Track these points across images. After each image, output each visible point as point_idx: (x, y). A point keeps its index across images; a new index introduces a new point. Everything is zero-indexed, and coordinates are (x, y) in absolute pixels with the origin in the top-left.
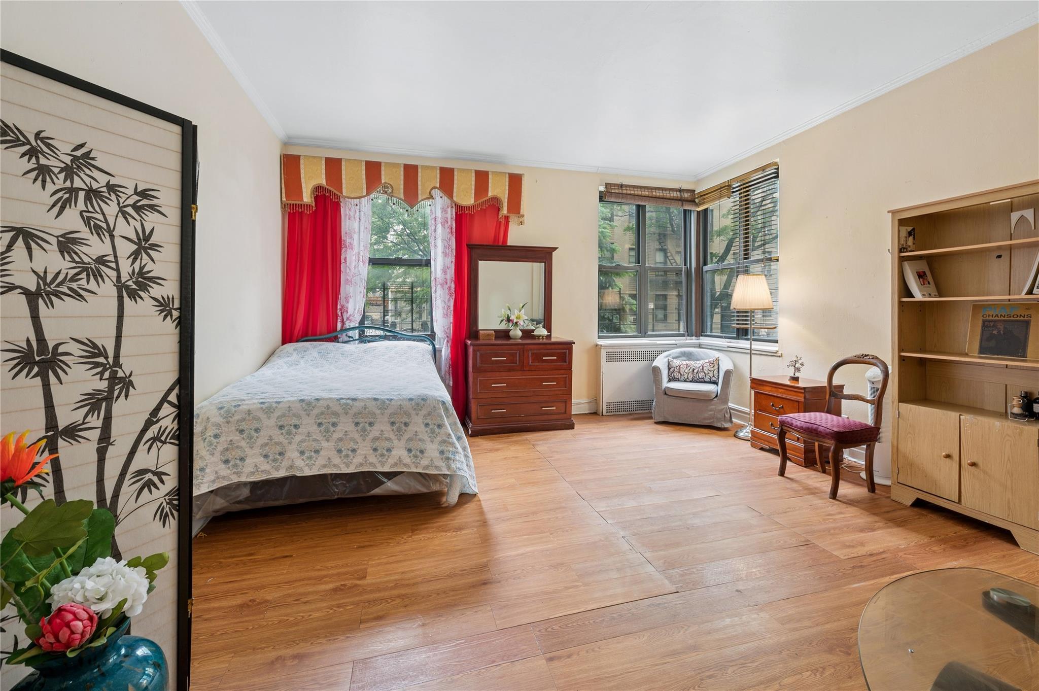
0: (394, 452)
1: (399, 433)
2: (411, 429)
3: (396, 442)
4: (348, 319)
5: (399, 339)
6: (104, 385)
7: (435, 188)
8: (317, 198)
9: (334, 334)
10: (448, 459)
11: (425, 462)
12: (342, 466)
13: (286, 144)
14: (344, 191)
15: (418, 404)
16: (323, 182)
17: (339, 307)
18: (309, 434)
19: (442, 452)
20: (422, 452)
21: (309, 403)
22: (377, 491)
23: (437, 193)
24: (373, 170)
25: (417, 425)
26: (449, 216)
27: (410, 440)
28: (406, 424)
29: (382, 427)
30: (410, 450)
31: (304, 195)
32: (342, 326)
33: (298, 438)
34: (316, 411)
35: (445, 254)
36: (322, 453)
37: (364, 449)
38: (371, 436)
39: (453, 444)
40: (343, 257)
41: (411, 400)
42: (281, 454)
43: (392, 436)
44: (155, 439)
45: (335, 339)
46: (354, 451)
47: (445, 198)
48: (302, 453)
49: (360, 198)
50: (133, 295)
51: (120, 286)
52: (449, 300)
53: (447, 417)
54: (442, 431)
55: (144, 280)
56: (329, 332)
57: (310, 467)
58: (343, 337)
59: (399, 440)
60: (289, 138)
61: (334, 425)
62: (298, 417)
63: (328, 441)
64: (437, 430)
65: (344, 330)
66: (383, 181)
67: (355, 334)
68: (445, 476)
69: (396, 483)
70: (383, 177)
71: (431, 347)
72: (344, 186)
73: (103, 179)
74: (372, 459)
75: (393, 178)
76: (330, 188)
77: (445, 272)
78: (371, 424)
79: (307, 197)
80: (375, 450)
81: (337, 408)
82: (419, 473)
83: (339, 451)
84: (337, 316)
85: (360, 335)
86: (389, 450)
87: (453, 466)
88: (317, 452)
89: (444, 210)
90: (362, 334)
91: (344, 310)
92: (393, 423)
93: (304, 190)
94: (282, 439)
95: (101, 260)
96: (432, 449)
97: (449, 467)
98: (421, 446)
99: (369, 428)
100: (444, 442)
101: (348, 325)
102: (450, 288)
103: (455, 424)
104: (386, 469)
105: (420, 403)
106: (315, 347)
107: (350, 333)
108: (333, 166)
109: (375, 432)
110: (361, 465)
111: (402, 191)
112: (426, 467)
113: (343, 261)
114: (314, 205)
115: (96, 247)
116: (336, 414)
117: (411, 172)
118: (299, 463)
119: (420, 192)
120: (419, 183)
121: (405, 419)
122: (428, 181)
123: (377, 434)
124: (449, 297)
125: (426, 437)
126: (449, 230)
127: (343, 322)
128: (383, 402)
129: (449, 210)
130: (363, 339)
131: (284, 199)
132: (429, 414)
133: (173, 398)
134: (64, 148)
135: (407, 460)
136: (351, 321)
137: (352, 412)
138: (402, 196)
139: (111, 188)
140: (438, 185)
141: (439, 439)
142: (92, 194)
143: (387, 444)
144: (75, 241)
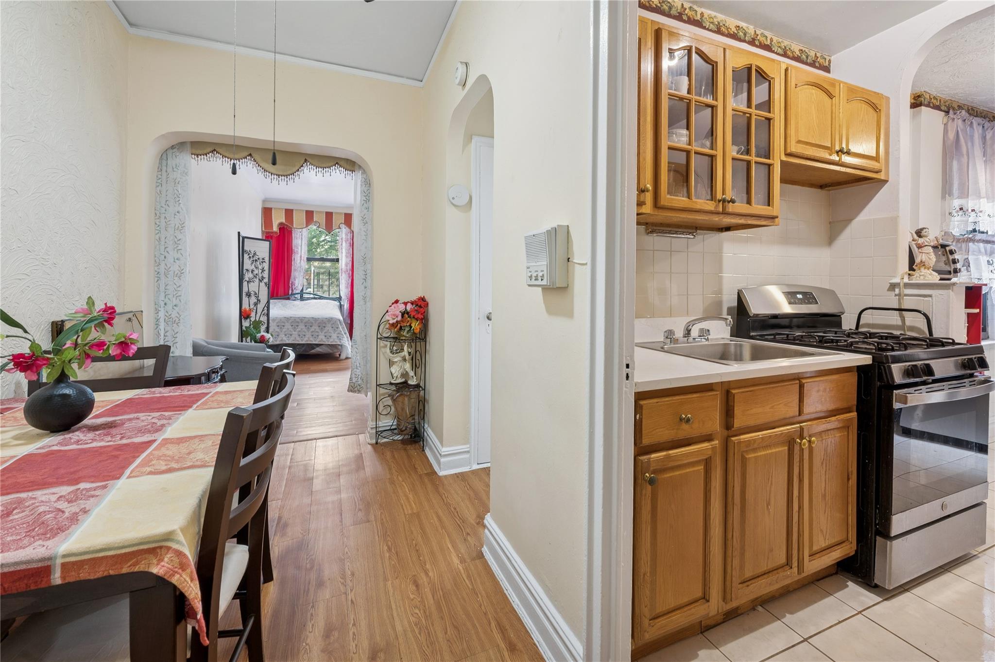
0: (319, 337)
1: (322, 330)
2: (326, 329)
3: (320, 333)
4: (295, 289)
5: (322, 299)
6: (256, 301)
7: (342, 223)
8: (280, 229)
9: (288, 296)
10: (340, 339)
11: (331, 340)
12: (301, 341)
13: (264, 201)
14: (294, 225)
15: (329, 320)
16: (283, 221)
17: (290, 283)
18: (288, 329)
19: (338, 337)
20: (330, 337)
21: (288, 318)
22: (313, 351)
23: (343, 226)
24: (309, 215)
25: (329, 327)
26: (349, 237)
27: (325, 333)
28: (324, 327)
29: (315, 327)
30: (326, 336)
31: (274, 227)
32: (292, 293)
33: (284, 330)
34: (290, 321)
35: (347, 257)
36: (293, 336)
37: (308, 335)
38: (311, 330)
39: (342, 335)
40: (293, 258)
41: (326, 318)
42: (278, 335)
43: (319, 331)
44: (264, 314)
45: (288, 299)
46: (304, 335)
47: (347, 228)
48: (286, 335)
49: (302, 228)
50: (261, 281)
51: (259, 280)
52: (348, 280)
53: (341, 325)
54: (338, 329)
55: (263, 278)
56: (285, 295)
57: (288, 340)
58: (293, 298)
59: (322, 332)
60: (266, 198)
61: (297, 326)
62: (284, 323)
63: (295, 331)
64: (336, 329)
65: (292, 294)
66: (314, 220)
67: (298, 296)
68: (339, 345)
69: (320, 349)
70: (314, 218)
71: (339, 304)
72: (294, 223)
73: (257, 257)
74: (311, 339)
75: (320, 219)
76: (287, 224)
77: (346, 265)
78: (311, 326)
79: (275, 229)
80: (312, 336)
81: (299, 320)
82: (329, 345)
83: (299, 335)
84: (289, 287)
85: (301, 297)
86: (318, 336)
87: (342, 342)
88: (291, 335)
89: (346, 235)
90: (301, 296)
91: (293, 284)
92: (319, 326)
93: (274, 225)
94: (278, 330)
95: (257, 274)
96: (334, 336)
97: (340, 342)
98: (330, 334)
99: (310, 328)
100: (339, 333)
101: (295, 292)
102: (349, 274)
103: (344, 328)
104: (316, 343)
105: (330, 320)
106: (279, 302)
107: (296, 296)
108: (289, 213)
109: (312, 329)
110: (307, 341)
111: (324, 225)
112: (332, 342)
113: (293, 260)
114: (278, 232)
115: (256, 272)
116: (298, 322)
117: (329, 215)
118: (285, 338)
119: (333, 226)
120: (334, 221)
121: (324, 325)
122: (338, 220)
123: (314, 330)
124: (348, 278)
125: (332, 332)
126: (349, 245)
127: (292, 290)
128: (316, 319)
129: (349, 234)
130: (302, 299)
131: (263, 229)
132: (333, 324)
133: (267, 305)
134: (252, 252)
135: (325, 340)
136: (297, 290)
137: (304, 321)
138: (325, 228)
139: (258, 259)
140: (343, 222)
141: (337, 332)
142: (256, 260)
143: (317, 334)
144: (253, 271)
